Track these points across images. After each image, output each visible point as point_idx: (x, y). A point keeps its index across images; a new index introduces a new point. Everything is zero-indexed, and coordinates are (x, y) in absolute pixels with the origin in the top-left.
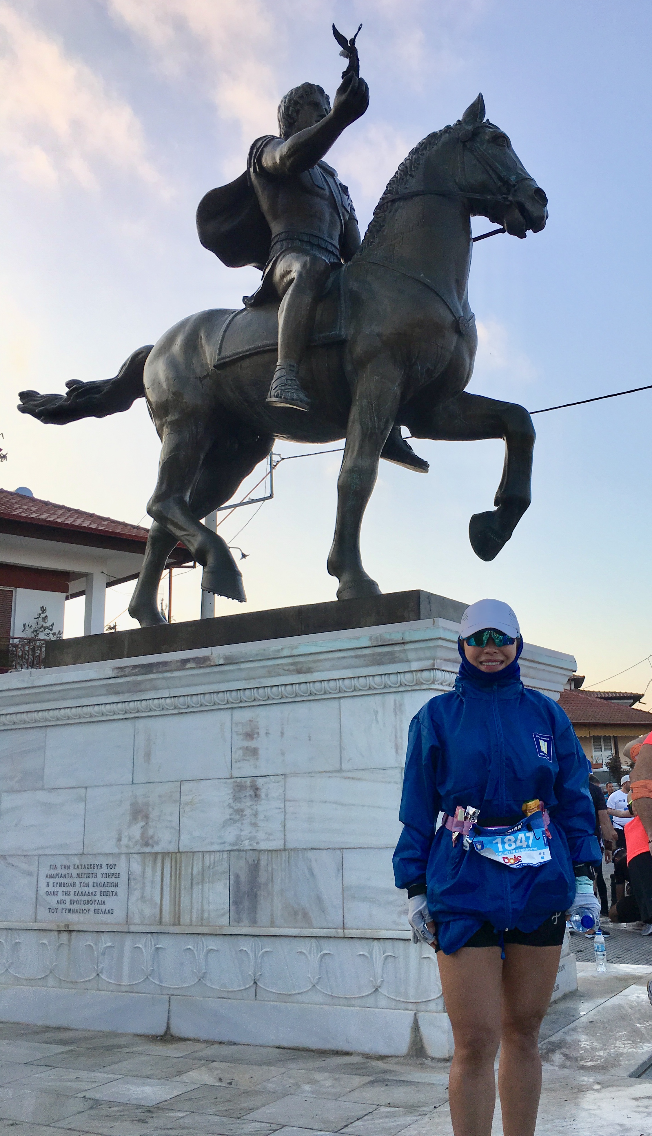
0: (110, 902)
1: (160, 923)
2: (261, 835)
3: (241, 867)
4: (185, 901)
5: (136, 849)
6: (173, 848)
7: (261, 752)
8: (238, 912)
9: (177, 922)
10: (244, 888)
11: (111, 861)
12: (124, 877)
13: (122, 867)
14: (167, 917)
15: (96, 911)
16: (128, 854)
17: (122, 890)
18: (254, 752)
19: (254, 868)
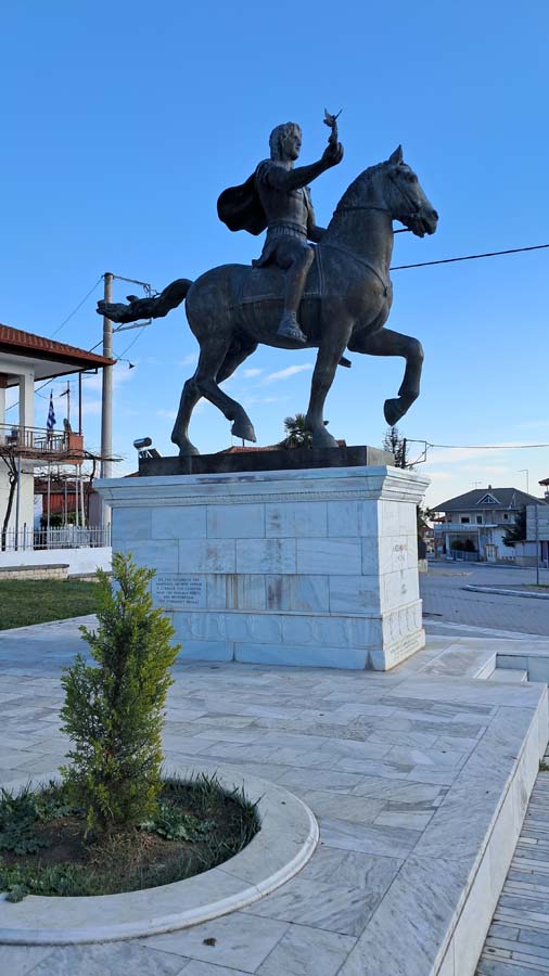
0: (196, 597)
1: (227, 608)
2: (283, 567)
3: (272, 582)
4: (240, 597)
5: (212, 571)
6: (233, 572)
7: (283, 526)
8: (270, 604)
9: (237, 607)
10: (274, 592)
11: (197, 577)
12: (204, 585)
13: (202, 580)
14: (231, 605)
15: (188, 602)
16: (206, 574)
17: (203, 592)
18: (278, 526)
19: (279, 583)
